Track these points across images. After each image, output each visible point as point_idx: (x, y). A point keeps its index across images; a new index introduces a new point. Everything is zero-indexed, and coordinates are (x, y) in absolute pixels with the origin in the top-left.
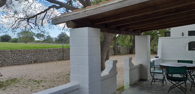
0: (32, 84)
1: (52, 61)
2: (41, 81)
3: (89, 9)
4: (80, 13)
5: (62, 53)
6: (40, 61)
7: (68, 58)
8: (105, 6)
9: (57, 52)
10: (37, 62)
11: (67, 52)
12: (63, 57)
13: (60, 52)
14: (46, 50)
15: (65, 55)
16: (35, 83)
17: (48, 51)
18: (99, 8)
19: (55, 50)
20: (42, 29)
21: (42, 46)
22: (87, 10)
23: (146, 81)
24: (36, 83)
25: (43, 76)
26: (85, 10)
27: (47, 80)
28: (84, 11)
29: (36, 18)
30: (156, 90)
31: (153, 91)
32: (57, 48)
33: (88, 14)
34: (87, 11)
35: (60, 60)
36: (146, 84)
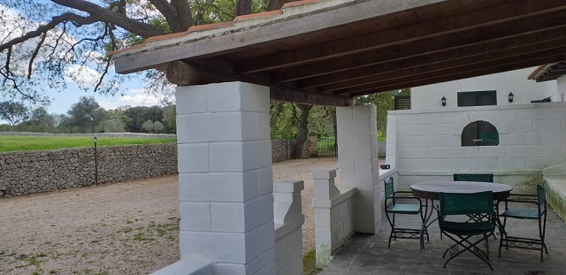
0: (13, 266)
1: (61, 188)
2: (42, 255)
3: (246, 25)
4: (214, 36)
5: (92, 163)
6: (21, 189)
7: (111, 178)
8: (300, 16)
9: (76, 160)
10: (13, 196)
11: (108, 158)
12: (96, 175)
13: (86, 160)
14: (43, 154)
15: (103, 170)
16: (23, 263)
17: (46, 158)
18: (279, 20)
19: (68, 155)
20: (28, 90)
21: (25, 143)
22: (238, 26)
23: (373, 238)
24: (27, 263)
25: (44, 240)
26: (233, 28)
27: (60, 251)
28: (229, 29)
29: (9, 55)
30: (408, 264)
31: (402, 267)
32: (75, 148)
33: (242, 41)
34: (239, 31)
35: (87, 186)
36: (374, 247)
